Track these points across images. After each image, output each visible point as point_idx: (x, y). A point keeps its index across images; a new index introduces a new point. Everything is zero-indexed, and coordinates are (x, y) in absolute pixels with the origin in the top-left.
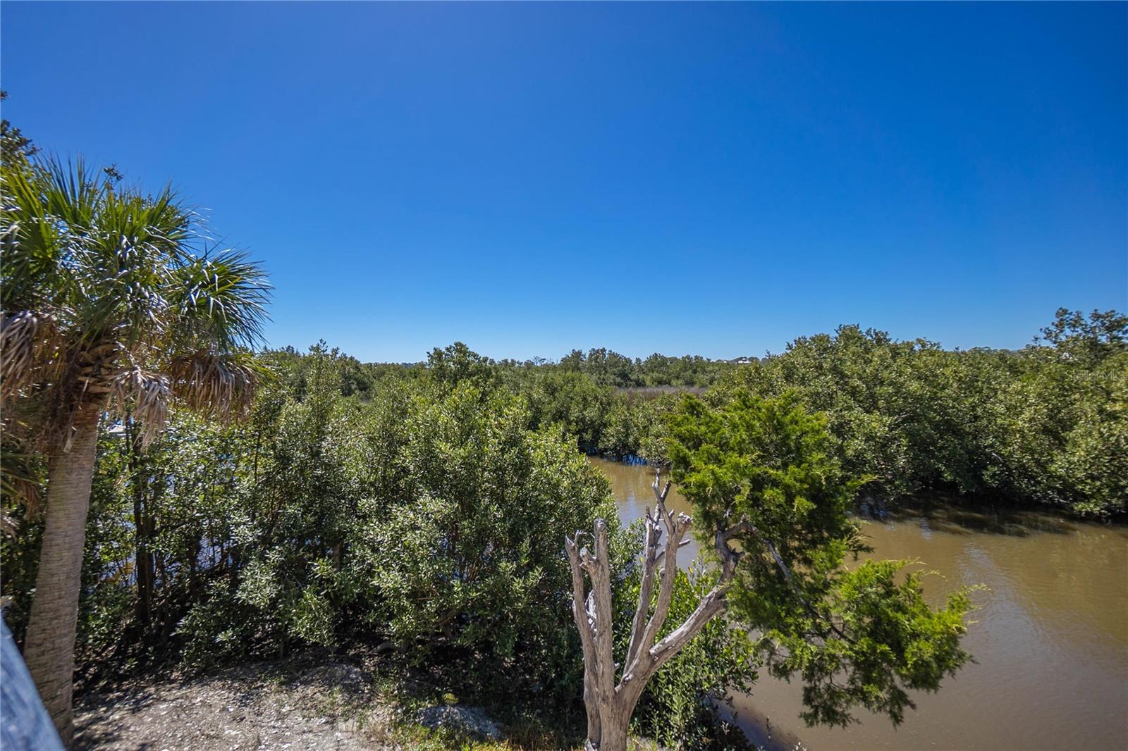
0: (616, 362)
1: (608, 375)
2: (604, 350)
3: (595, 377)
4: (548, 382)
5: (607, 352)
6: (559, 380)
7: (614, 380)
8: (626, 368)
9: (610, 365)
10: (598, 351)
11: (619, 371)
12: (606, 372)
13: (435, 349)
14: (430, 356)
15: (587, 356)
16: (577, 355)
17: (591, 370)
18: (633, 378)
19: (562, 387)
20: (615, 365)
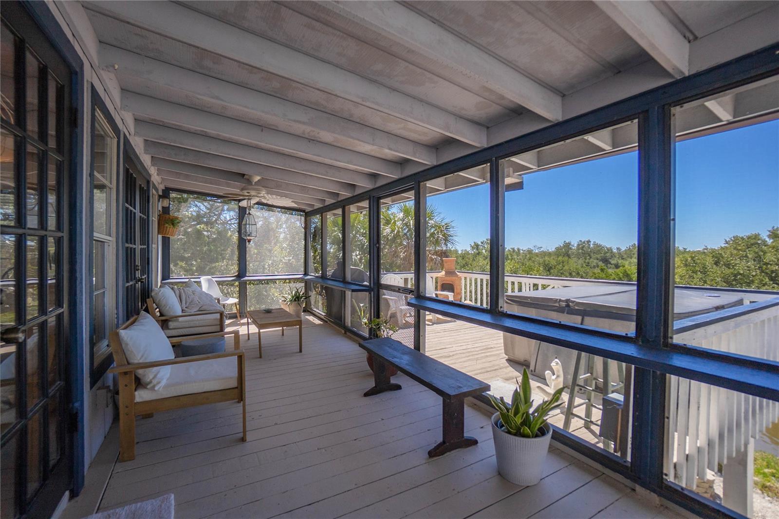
0: (599, 251)
1: (591, 260)
2: (589, 241)
3: (581, 261)
4: (546, 263)
5: (592, 243)
6: (553, 263)
7: (597, 264)
8: (608, 255)
9: (594, 253)
10: (584, 243)
11: (601, 256)
12: (591, 258)
13: (475, 243)
14: (471, 246)
15: (576, 245)
16: (567, 245)
17: (578, 256)
18: (613, 262)
19: (555, 266)
20: (599, 252)
